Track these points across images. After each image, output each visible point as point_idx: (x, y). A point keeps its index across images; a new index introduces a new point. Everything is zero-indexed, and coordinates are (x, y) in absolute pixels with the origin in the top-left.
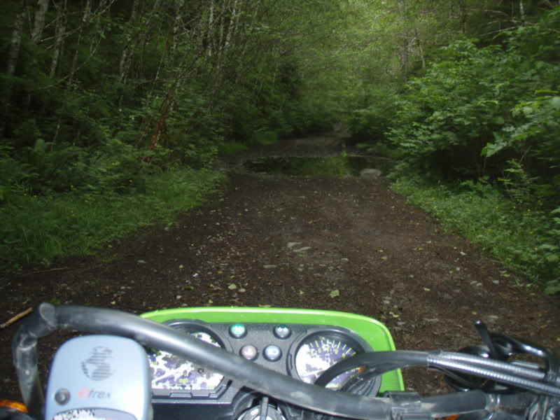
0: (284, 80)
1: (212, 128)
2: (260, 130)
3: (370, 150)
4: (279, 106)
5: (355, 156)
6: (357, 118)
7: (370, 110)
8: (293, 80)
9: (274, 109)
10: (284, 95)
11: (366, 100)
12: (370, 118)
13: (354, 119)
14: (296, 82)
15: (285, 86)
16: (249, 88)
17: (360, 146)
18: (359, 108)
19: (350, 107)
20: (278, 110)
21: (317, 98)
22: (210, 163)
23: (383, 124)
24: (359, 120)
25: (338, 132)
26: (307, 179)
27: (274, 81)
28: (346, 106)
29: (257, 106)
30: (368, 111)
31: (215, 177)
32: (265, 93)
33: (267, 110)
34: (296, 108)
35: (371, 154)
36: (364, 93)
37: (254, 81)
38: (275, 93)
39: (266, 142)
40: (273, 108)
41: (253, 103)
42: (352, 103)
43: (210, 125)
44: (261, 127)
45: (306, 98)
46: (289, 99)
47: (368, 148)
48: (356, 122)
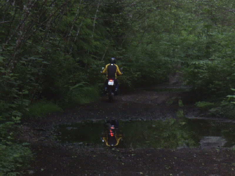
0: (107, 24)
1: (14, 90)
2: (77, 85)
3: (213, 110)
4: (101, 56)
5: (193, 117)
6: (196, 70)
7: (212, 60)
8: (118, 23)
9: (95, 59)
10: (107, 41)
11: (208, 47)
12: (212, 70)
13: (193, 72)
14: (122, 25)
15: (108, 31)
16: (64, 34)
17: (201, 104)
18: (198, 58)
19: (187, 56)
20: (100, 60)
21: (148, 44)
22: (9, 137)
23: (228, 78)
24: (198, 72)
25: (174, 84)
26: (131, 153)
27: (94, 25)
28: (183, 55)
29: (73, 56)
30: (210, 62)
31: (15, 155)
32: (83, 40)
33: (86, 61)
34: (121, 57)
35: (213, 115)
36: (204, 39)
37: (69, 25)
38: (96, 40)
39: (85, 101)
40: (93, 57)
41: (68, 52)
42: (190, 52)
43: (12, 86)
44: (79, 82)
45: (135, 43)
46: (114, 46)
47: (211, 107)
48: (194, 75)
